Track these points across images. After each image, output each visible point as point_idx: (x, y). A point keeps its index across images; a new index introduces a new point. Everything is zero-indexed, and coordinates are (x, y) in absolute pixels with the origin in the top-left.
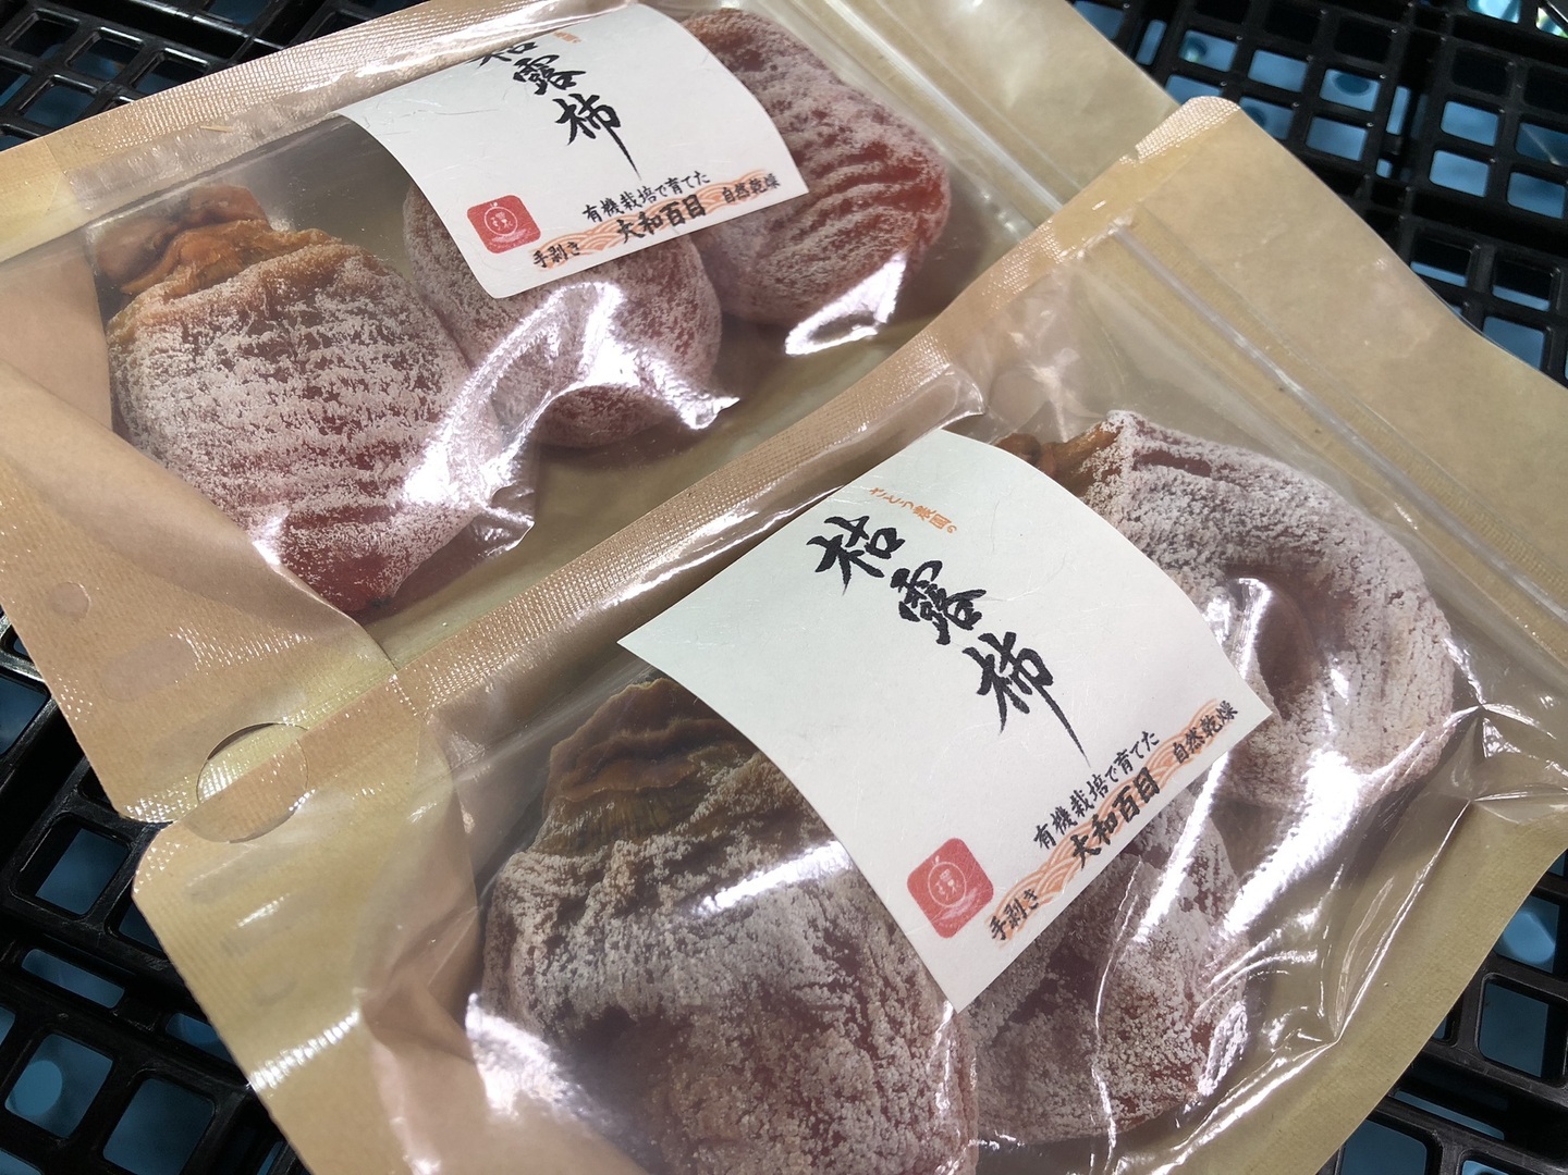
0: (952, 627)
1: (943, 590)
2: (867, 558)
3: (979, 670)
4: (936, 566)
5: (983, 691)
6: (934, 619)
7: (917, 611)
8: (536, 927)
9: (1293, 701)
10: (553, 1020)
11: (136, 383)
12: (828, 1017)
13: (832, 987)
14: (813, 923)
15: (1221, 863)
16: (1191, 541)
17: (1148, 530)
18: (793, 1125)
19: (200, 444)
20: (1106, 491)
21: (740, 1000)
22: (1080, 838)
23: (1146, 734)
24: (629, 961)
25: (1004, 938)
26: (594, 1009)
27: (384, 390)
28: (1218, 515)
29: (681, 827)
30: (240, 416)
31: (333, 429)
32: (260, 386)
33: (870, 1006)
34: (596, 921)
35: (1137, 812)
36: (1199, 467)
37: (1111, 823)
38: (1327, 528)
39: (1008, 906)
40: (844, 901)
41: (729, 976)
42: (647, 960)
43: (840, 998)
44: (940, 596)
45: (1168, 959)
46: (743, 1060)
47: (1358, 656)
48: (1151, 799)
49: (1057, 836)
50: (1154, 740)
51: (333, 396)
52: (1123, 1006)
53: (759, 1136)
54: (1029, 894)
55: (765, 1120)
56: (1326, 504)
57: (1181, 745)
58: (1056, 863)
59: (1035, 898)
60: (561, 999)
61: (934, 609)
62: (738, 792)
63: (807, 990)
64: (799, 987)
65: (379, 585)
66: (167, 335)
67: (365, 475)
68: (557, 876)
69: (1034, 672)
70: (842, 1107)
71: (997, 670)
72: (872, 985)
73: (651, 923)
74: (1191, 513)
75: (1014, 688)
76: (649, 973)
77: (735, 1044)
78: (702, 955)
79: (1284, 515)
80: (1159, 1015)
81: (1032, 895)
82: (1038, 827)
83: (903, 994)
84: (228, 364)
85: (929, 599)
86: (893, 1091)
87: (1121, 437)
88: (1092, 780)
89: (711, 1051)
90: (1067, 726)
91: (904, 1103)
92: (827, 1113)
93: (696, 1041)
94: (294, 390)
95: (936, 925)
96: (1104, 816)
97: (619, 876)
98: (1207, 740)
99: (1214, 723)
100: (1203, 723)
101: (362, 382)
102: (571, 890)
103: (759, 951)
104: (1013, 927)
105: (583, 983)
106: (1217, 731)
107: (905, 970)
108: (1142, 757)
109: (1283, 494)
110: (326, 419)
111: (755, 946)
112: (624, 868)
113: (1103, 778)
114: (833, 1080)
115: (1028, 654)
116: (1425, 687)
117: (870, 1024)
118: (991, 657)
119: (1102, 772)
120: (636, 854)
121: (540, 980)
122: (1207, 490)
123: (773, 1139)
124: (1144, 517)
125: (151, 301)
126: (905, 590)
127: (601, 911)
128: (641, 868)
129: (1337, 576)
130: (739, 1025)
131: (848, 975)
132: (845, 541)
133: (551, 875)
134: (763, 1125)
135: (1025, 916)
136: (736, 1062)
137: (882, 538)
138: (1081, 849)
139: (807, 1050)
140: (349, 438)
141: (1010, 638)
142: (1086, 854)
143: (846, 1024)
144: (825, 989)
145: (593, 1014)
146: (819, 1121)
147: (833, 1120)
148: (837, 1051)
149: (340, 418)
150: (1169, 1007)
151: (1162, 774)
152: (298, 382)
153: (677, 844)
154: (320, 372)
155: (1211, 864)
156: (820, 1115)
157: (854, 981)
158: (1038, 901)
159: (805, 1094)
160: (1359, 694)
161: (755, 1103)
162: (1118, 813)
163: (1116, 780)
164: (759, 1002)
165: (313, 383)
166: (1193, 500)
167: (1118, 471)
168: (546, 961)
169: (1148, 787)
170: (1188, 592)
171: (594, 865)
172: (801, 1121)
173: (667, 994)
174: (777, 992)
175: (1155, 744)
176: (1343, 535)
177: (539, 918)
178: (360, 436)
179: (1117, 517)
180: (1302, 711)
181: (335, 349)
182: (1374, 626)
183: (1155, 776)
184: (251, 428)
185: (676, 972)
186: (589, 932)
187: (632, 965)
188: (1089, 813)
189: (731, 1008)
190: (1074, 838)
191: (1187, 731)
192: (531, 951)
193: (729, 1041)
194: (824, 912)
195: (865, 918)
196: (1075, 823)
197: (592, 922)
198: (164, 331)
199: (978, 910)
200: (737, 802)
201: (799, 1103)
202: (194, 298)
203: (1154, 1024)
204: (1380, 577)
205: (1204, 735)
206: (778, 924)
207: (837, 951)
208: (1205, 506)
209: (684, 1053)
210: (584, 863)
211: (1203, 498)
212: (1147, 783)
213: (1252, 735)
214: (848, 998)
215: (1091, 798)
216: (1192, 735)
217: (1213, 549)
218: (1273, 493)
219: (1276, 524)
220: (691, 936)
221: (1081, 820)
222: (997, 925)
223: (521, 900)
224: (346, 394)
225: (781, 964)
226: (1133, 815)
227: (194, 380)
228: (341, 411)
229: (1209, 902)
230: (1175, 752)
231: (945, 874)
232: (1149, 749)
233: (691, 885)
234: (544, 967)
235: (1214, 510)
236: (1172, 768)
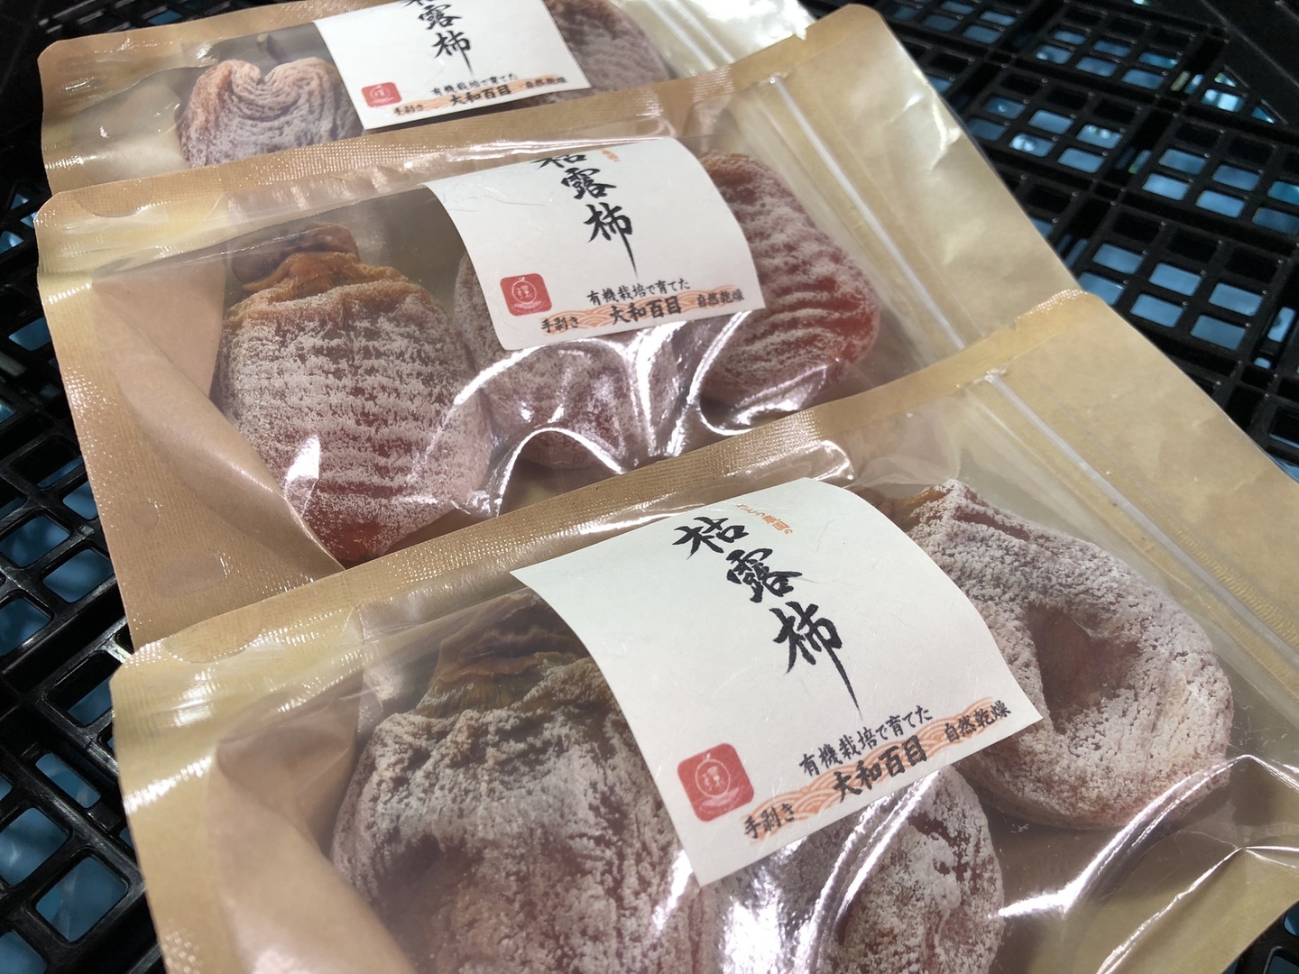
0: (766, 592)
1: (767, 568)
2: (717, 542)
3: (779, 625)
4: (767, 552)
5: (779, 640)
6: (753, 585)
7: (741, 578)
8: (389, 766)
9: (1070, 720)
10: (382, 843)
11: (235, 359)
12: (589, 864)
13: (599, 840)
14: (594, 785)
15: (982, 842)
16: (997, 581)
17: (959, 565)
18: (542, 954)
19: (267, 415)
20: (927, 529)
21: (526, 843)
22: (843, 776)
23: (920, 710)
24: (449, 799)
25: (756, 836)
26: (414, 835)
27: (411, 400)
28: (1027, 569)
29: (515, 705)
30: (301, 399)
31: (366, 422)
32: (320, 379)
33: (626, 863)
34: (434, 768)
35: (902, 770)
36: (1019, 533)
37: (875, 773)
38: (1124, 594)
39: (765, 812)
40: (623, 774)
41: (520, 820)
42: (463, 801)
43: (603, 852)
44: (764, 572)
45: (914, 906)
46: (516, 893)
47: (1136, 695)
48: (918, 764)
49: (822, 768)
50: (927, 715)
51: (372, 398)
52: (867, 941)
53: (513, 959)
54: (786, 808)
55: (521, 945)
56: (1127, 577)
57: (952, 727)
58: (817, 789)
59: (792, 813)
60: (393, 825)
61: (756, 578)
62: (565, 682)
63: (578, 840)
64: (572, 837)
65: (372, 545)
66: (265, 328)
67: (382, 461)
68: (416, 730)
69: (827, 636)
70: (585, 944)
71: (795, 628)
72: (631, 845)
73: (475, 777)
74: (1003, 563)
75: (807, 644)
76: (461, 810)
77: (512, 878)
78: (504, 801)
79: (1087, 579)
80: (896, 953)
81: (789, 809)
82: (805, 756)
83: (656, 859)
84: (303, 358)
85: (754, 571)
86: (631, 939)
87: (949, 496)
88: (863, 732)
89: (492, 881)
90: (847, 682)
91: (637, 952)
92: (572, 949)
93: (484, 870)
94: (345, 387)
95: (696, 808)
96: (870, 764)
97: (460, 736)
98: (979, 729)
99: (987, 717)
100: (977, 714)
101: (396, 390)
102: (422, 743)
103: (548, 802)
104: (766, 830)
105: (410, 812)
106: (989, 723)
107: (663, 839)
108: (913, 726)
109: (1088, 564)
110: (363, 414)
111: (544, 797)
112: (465, 728)
113: (873, 733)
114: (582, 918)
115: (824, 622)
116: (1195, 727)
117: (623, 878)
118: (792, 619)
119: (874, 728)
120: (477, 720)
121: (380, 807)
122: (1020, 548)
123: (524, 963)
124: (957, 555)
125: (259, 302)
126: (736, 563)
127: (440, 761)
128: (477, 732)
129: (1126, 629)
130: (519, 863)
131: (614, 834)
132: (703, 530)
133: (411, 729)
134: (518, 948)
135: (779, 825)
136: (509, 894)
137: (732, 530)
138: (842, 784)
139: (567, 890)
140: (377, 431)
141: (813, 609)
142: (847, 791)
143: (603, 874)
144: (592, 841)
145: (414, 840)
146: (564, 955)
147: (576, 956)
148: (590, 893)
149: (374, 415)
150: (906, 946)
151: (931, 746)
152: (348, 382)
153: (509, 717)
154: (367, 377)
155: (973, 841)
156: (566, 949)
157: (618, 841)
158: (795, 816)
159: (557, 928)
160: (1132, 725)
161: (516, 930)
162: (883, 766)
163: (886, 738)
164: (539, 847)
165: (360, 385)
166: (1007, 554)
167: (940, 518)
168: (390, 795)
169: (916, 753)
170: (986, 618)
171: (446, 727)
172: (549, 952)
173: (470, 828)
174: (555, 840)
175: (928, 719)
176: (1137, 601)
177: (393, 759)
178: (385, 431)
179: (931, 548)
180: (1077, 730)
181: (382, 361)
182: (1153, 673)
183: (925, 745)
184: (306, 410)
185: (481, 811)
186: (427, 776)
187: (449, 802)
188: (855, 759)
189: (517, 848)
190: (838, 774)
191: (960, 717)
192: (379, 784)
193: (508, 875)
194: (605, 779)
195: (638, 792)
196: (841, 762)
197: (431, 768)
198: (264, 324)
199: (737, 806)
200: (562, 690)
201: (551, 936)
202: (290, 304)
203: (891, 960)
204: (1168, 639)
205: (976, 724)
206: (566, 781)
207: (610, 813)
208: (1016, 560)
209: (472, 882)
210: (438, 724)
211: (1016, 554)
212: (915, 750)
213: (1021, 733)
214: (609, 853)
215: (859, 746)
216: (964, 722)
217: (1017, 592)
218: (1080, 562)
219: (1078, 585)
220: (500, 787)
221: (846, 761)
222: (751, 824)
223: (385, 745)
224: (382, 398)
225: (562, 816)
226: (898, 772)
227: (275, 365)
228: (375, 410)
229: (968, 875)
230: (946, 731)
231: (713, 770)
232: (921, 721)
233: (512, 750)
234: (387, 798)
235: (1025, 565)
236: (942, 744)
